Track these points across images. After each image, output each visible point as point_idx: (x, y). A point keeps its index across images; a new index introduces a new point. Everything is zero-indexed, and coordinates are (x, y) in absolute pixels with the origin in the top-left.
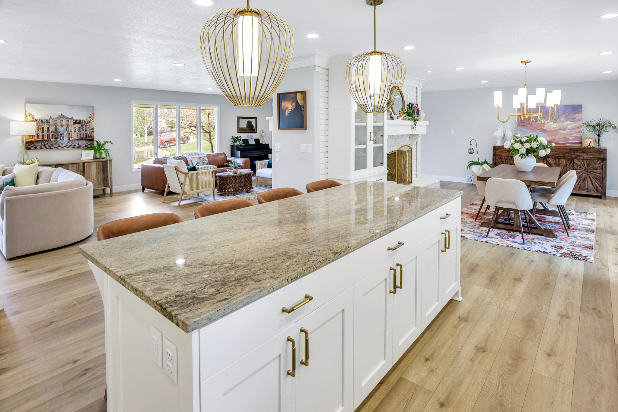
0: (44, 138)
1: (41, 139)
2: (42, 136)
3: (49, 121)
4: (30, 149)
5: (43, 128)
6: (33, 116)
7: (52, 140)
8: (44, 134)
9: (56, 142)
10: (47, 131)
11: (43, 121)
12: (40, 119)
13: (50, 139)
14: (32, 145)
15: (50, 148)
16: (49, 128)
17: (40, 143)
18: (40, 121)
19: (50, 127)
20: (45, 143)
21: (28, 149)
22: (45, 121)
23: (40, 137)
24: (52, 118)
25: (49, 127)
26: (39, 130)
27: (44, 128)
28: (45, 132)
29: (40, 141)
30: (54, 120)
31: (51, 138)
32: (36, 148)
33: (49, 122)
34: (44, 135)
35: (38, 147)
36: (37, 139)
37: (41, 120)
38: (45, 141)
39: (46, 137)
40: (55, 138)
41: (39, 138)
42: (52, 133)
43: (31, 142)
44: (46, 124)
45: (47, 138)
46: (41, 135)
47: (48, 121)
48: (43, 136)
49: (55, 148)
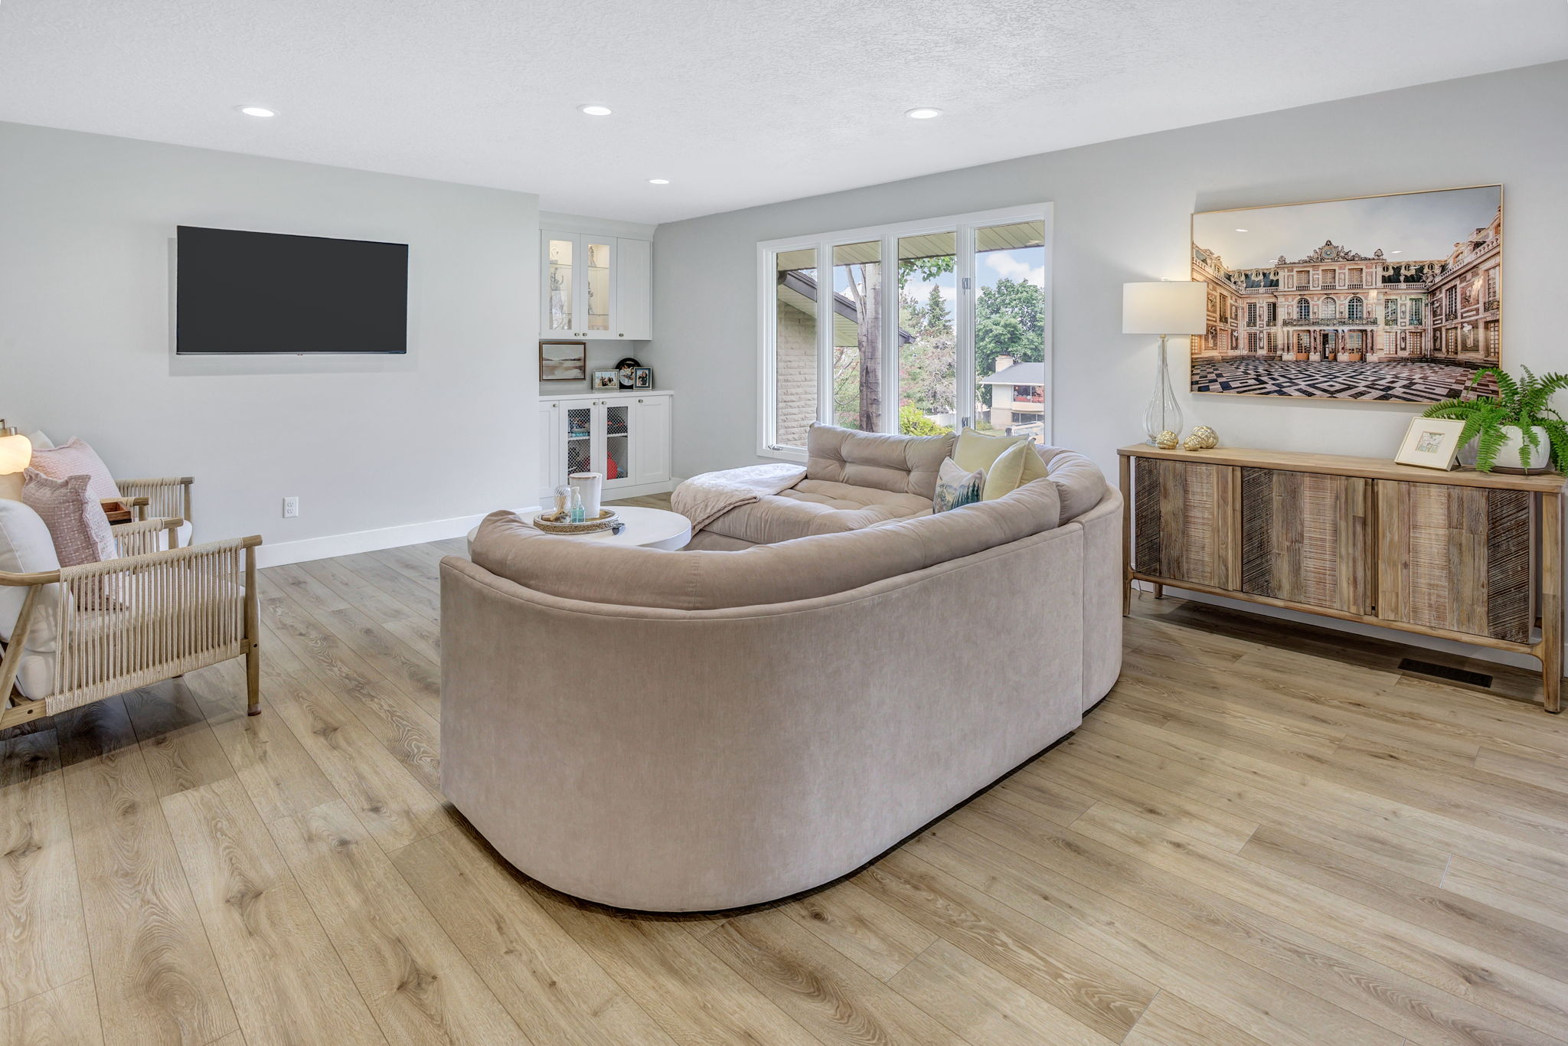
0: (1256, 351)
1: (1243, 350)
2: (1247, 341)
3: (1275, 279)
4: (1207, 389)
5: (1252, 307)
6: (1218, 258)
7: (1286, 357)
8: (1253, 330)
9: (1303, 365)
10: (1266, 319)
11: (1253, 278)
12: (1240, 273)
13: (1279, 353)
14: (1212, 376)
15: (1281, 393)
16: (1274, 305)
17: (1242, 368)
18: (1243, 278)
19: (1281, 301)
20: (1261, 370)
21: (1200, 389)
22: (1261, 277)
23: (1241, 345)
24: (1288, 261)
25: (1273, 300)
26: (1236, 319)
27: (1255, 305)
28: (1258, 323)
29: (1242, 358)
30: (1294, 273)
31: (1283, 349)
32: (1226, 387)
33: (1275, 284)
34: (1255, 334)
35: (1233, 384)
36: (1232, 353)
37: (1247, 276)
38: (1258, 359)
39: (1264, 343)
40: (1300, 351)
41: (1236, 348)
42: (1286, 329)
43: (1210, 362)
44: (1262, 290)
45: (1266, 347)
46: (1246, 336)
47: (1272, 277)
48: (1253, 339)
49: (1298, 393)
